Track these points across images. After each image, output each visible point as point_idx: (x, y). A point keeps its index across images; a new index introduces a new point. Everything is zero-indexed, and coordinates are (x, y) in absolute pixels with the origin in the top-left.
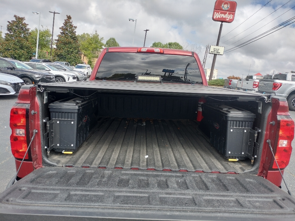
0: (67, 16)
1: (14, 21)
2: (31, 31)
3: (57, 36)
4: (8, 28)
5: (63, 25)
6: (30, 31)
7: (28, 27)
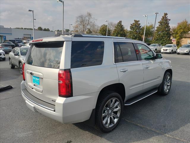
0: (165, 13)
1: (134, 23)
4: (131, 28)
5: (161, 20)
6: (142, 27)
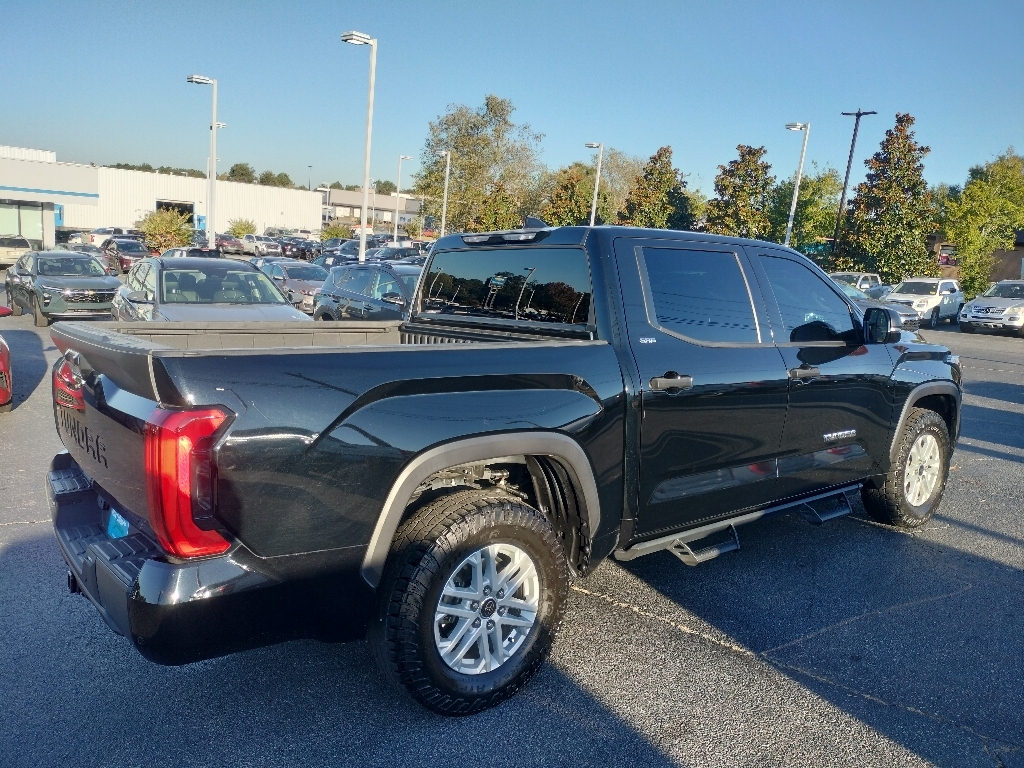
0: (897, 116)
1: (735, 162)
2: (780, 184)
3: (855, 189)
4: (717, 186)
5: (879, 150)
7: (771, 173)
